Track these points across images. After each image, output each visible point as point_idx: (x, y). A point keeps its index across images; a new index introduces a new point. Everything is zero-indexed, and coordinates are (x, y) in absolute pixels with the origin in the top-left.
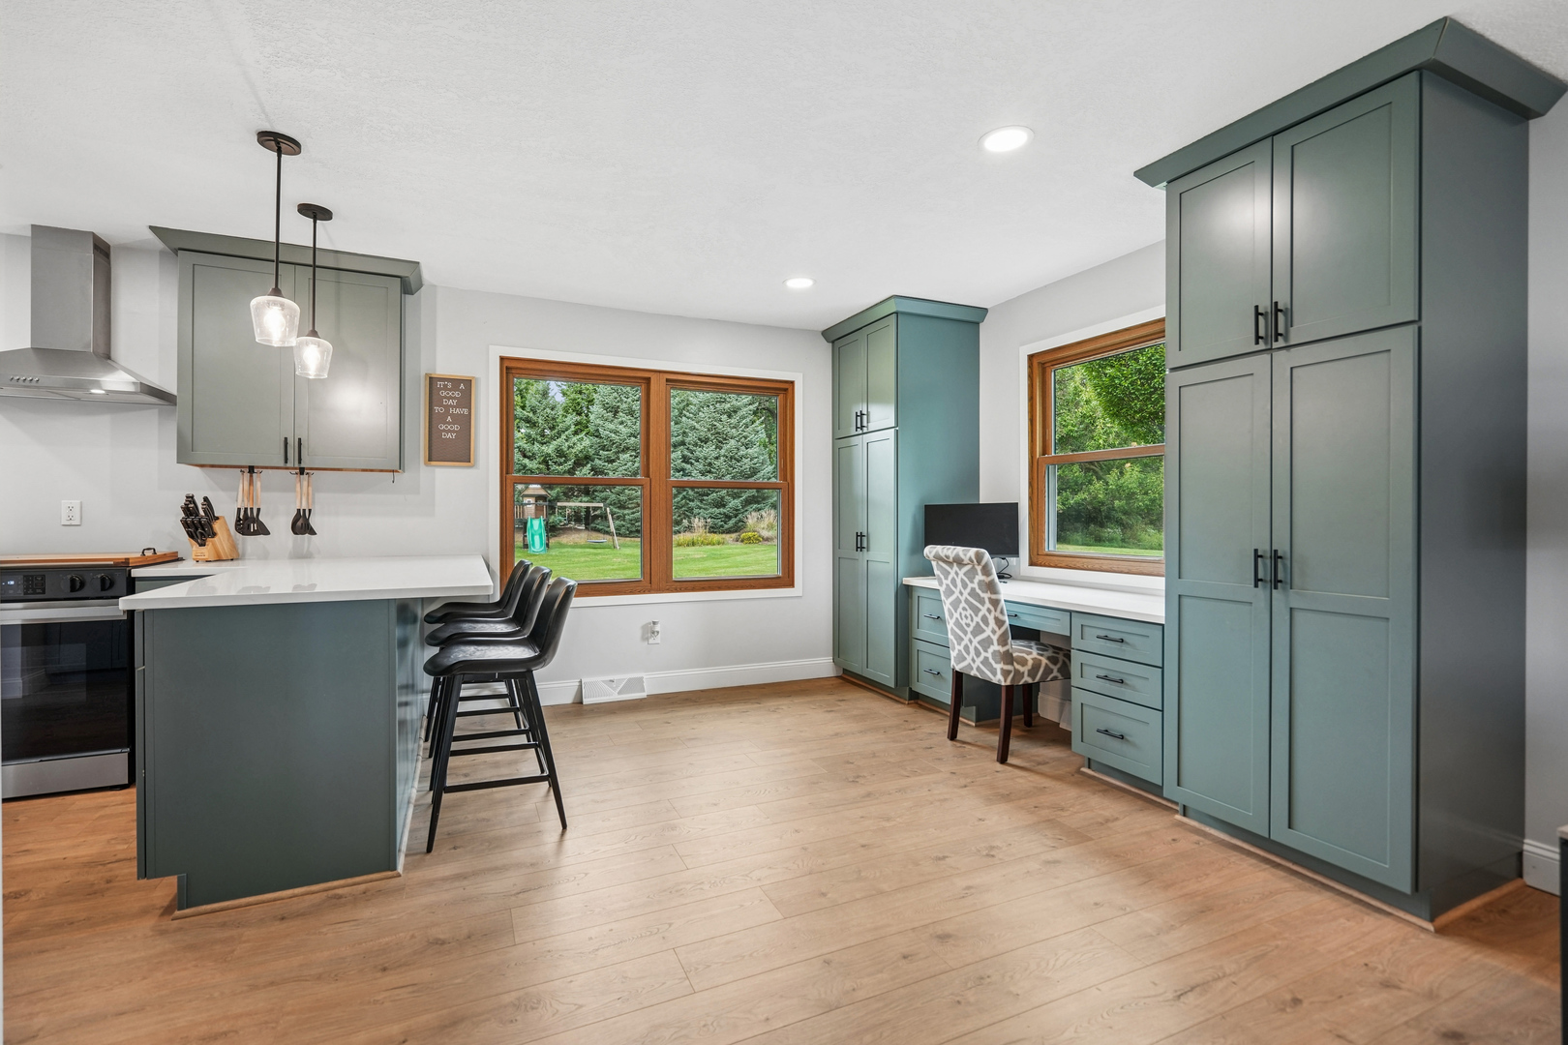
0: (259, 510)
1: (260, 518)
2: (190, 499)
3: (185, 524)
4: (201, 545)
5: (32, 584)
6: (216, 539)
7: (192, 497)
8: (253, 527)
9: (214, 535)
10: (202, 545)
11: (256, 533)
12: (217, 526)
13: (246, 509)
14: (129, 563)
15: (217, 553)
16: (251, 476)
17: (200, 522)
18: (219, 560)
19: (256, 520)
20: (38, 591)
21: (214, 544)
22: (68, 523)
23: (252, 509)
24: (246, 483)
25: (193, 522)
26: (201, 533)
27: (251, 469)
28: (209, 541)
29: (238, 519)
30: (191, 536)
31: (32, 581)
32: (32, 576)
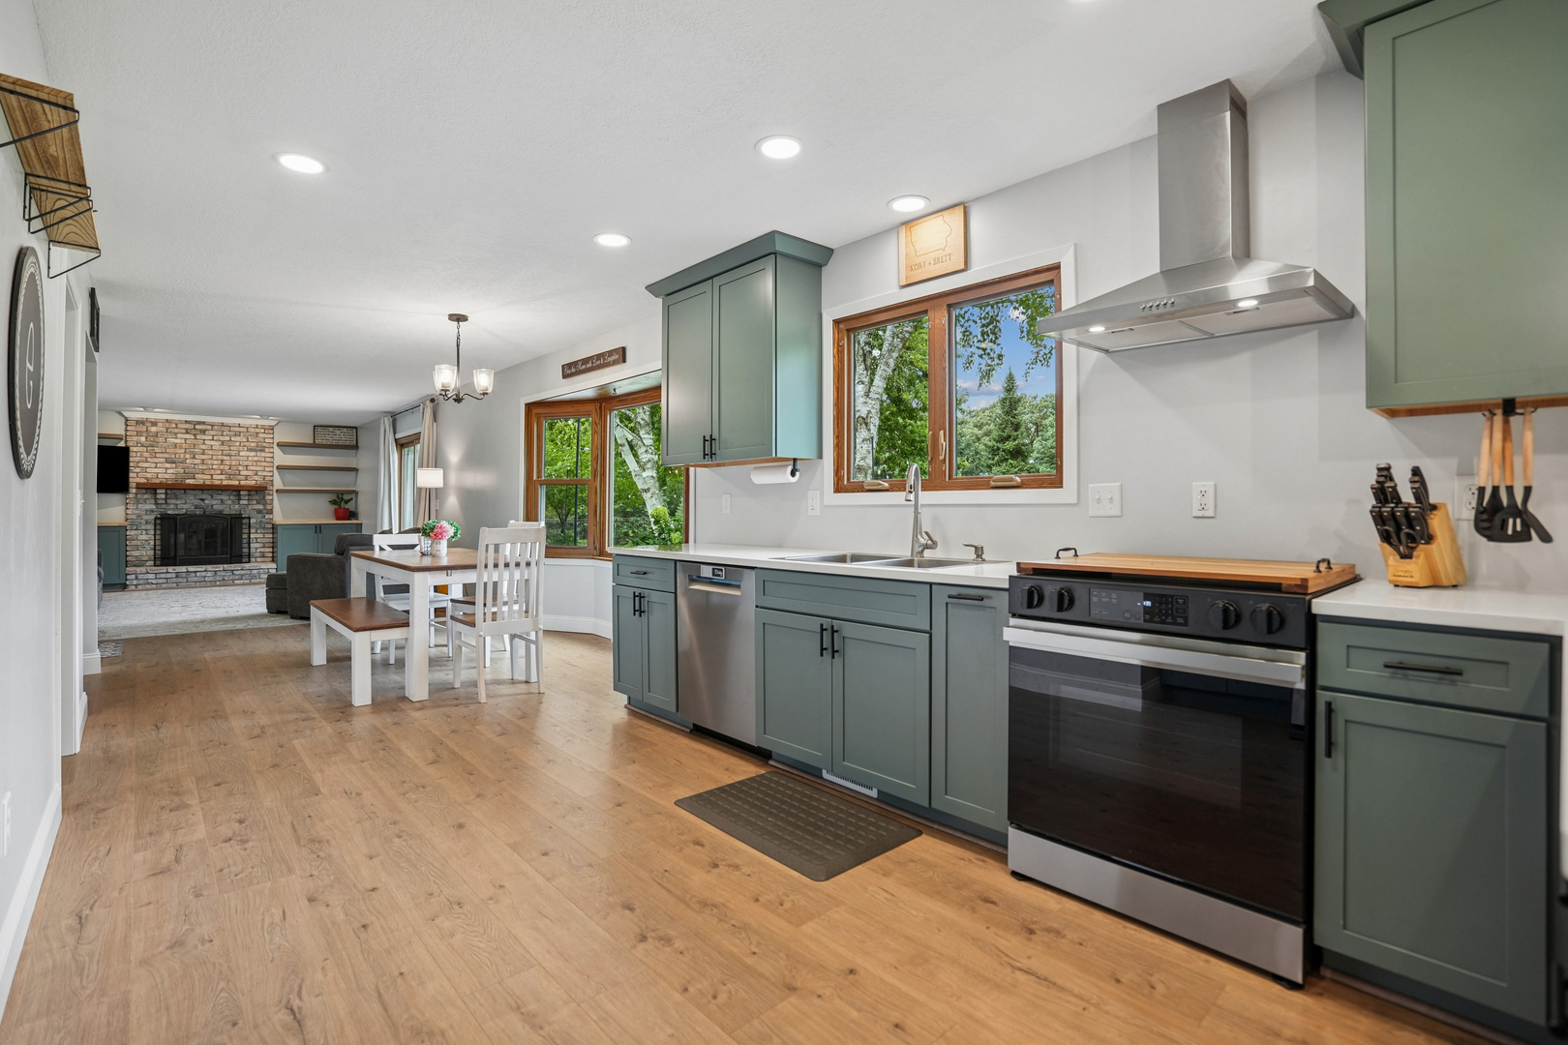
0: (1528, 490)
1: (1531, 507)
2: (1385, 473)
3: (1379, 518)
4: (1403, 557)
5: (1172, 609)
6: (1433, 547)
7: (1388, 469)
8: (1513, 525)
9: (1429, 539)
10: (1406, 556)
11: (1523, 537)
12: (1435, 522)
13: (1495, 489)
14: (1306, 587)
15: (1433, 572)
16: (1506, 422)
17: (1407, 514)
18: (1436, 585)
19: (1522, 513)
20: (1180, 620)
21: (1429, 557)
22: (1200, 514)
23: (1510, 489)
24: (1498, 435)
25: (1393, 513)
26: (1408, 535)
27: (1509, 407)
28: (1421, 550)
29: (1480, 511)
30: (1386, 537)
31: (1172, 603)
32: (1172, 596)
